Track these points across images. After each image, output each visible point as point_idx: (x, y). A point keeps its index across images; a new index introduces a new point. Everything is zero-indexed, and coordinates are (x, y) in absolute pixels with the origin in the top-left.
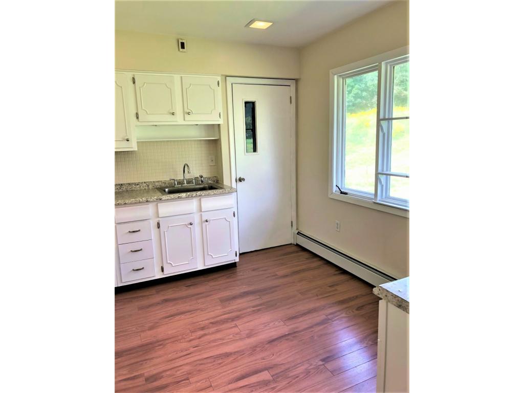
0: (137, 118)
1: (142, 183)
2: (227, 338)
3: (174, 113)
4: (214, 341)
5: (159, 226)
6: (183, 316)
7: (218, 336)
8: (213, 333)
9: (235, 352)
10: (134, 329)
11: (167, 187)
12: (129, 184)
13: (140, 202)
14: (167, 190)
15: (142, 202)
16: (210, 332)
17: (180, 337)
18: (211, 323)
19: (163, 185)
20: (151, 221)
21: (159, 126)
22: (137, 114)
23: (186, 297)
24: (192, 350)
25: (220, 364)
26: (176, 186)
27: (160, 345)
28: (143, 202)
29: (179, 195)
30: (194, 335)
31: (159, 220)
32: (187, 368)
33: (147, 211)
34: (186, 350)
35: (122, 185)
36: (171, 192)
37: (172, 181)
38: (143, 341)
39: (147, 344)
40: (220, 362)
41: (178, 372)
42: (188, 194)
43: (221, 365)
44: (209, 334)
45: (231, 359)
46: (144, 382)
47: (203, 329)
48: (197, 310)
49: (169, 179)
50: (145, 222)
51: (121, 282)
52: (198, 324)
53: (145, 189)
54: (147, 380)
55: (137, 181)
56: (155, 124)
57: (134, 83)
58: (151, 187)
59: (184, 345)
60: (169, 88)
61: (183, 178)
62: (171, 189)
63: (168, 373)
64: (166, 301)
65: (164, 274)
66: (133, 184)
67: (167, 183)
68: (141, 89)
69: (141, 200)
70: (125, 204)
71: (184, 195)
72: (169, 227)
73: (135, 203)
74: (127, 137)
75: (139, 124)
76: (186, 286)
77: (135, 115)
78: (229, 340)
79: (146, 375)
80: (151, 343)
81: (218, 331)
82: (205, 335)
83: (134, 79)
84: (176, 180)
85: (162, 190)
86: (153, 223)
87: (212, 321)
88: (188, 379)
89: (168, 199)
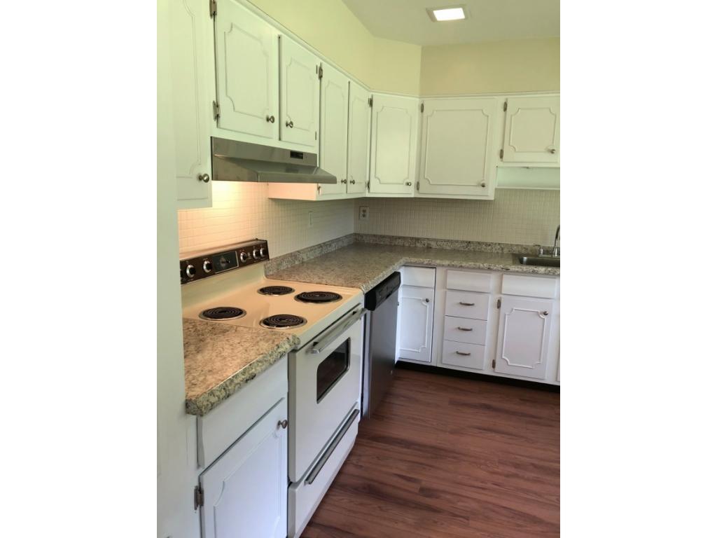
0: (501, 157)
1: (496, 244)
2: (546, 497)
3: (554, 150)
4: (527, 491)
5: (499, 305)
6: (498, 436)
7: (536, 487)
8: (528, 480)
9: (548, 523)
10: (435, 423)
11: (526, 255)
12: (479, 243)
13: (479, 268)
14: (525, 258)
15: (482, 269)
16: (526, 477)
17: (483, 461)
18: (533, 464)
19: (523, 251)
20: (490, 297)
21: (533, 168)
22: (502, 152)
23: (514, 413)
24: (489, 485)
25: (519, 526)
26: (542, 255)
27: (455, 458)
28: (485, 269)
29: (535, 269)
30: (501, 469)
31: (501, 298)
32: (474, 505)
33: (487, 282)
34: (482, 482)
35: (469, 242)
36: (530, 263)
37: (537, 248)
38: (439, 442)
39: (440, 449)
40: (520, 522)
41: (460, 504)
42: (550, 269)
43: (520, 528)
44: (522, 478)
45: (538, 528)
46: (417, 491)
47: (517, 466)
48: (522, 437)
49: (532, 244)
50: (482, 296)
51: (441, 362)
52: (513, 456)
53: (498, 253)
54: (422, 490)
55: (489, 240)
56: (526, 165)
57: (505, 109)
58: (506, 251)
59: (482, 473)
60: (553, 114)
61: (553, 246)
62: (530, 258)
63: (448, 497)
64: (488, 407)
65: (494, 372)
66: (483, 243)
67: (529, 249)
68: (513, 117)
69: (481, 265)
70: (461, 266)
71: (542, 269)
72: (512, 309)
73: (474, 268)
74: (482, 183)
75: (501, 164)
76: (521, 400)
77: (499, 153)
78: (548, 502)
79: (423, 483)
80: (445, 450)
81: (536, 481)
82: (516, 476)
83: (506, 104)
84: (543, 247)
85: (518, 258)
86: (492, 300)
87: (536, 462)
88: (467, 519)
89: (517, 272)
